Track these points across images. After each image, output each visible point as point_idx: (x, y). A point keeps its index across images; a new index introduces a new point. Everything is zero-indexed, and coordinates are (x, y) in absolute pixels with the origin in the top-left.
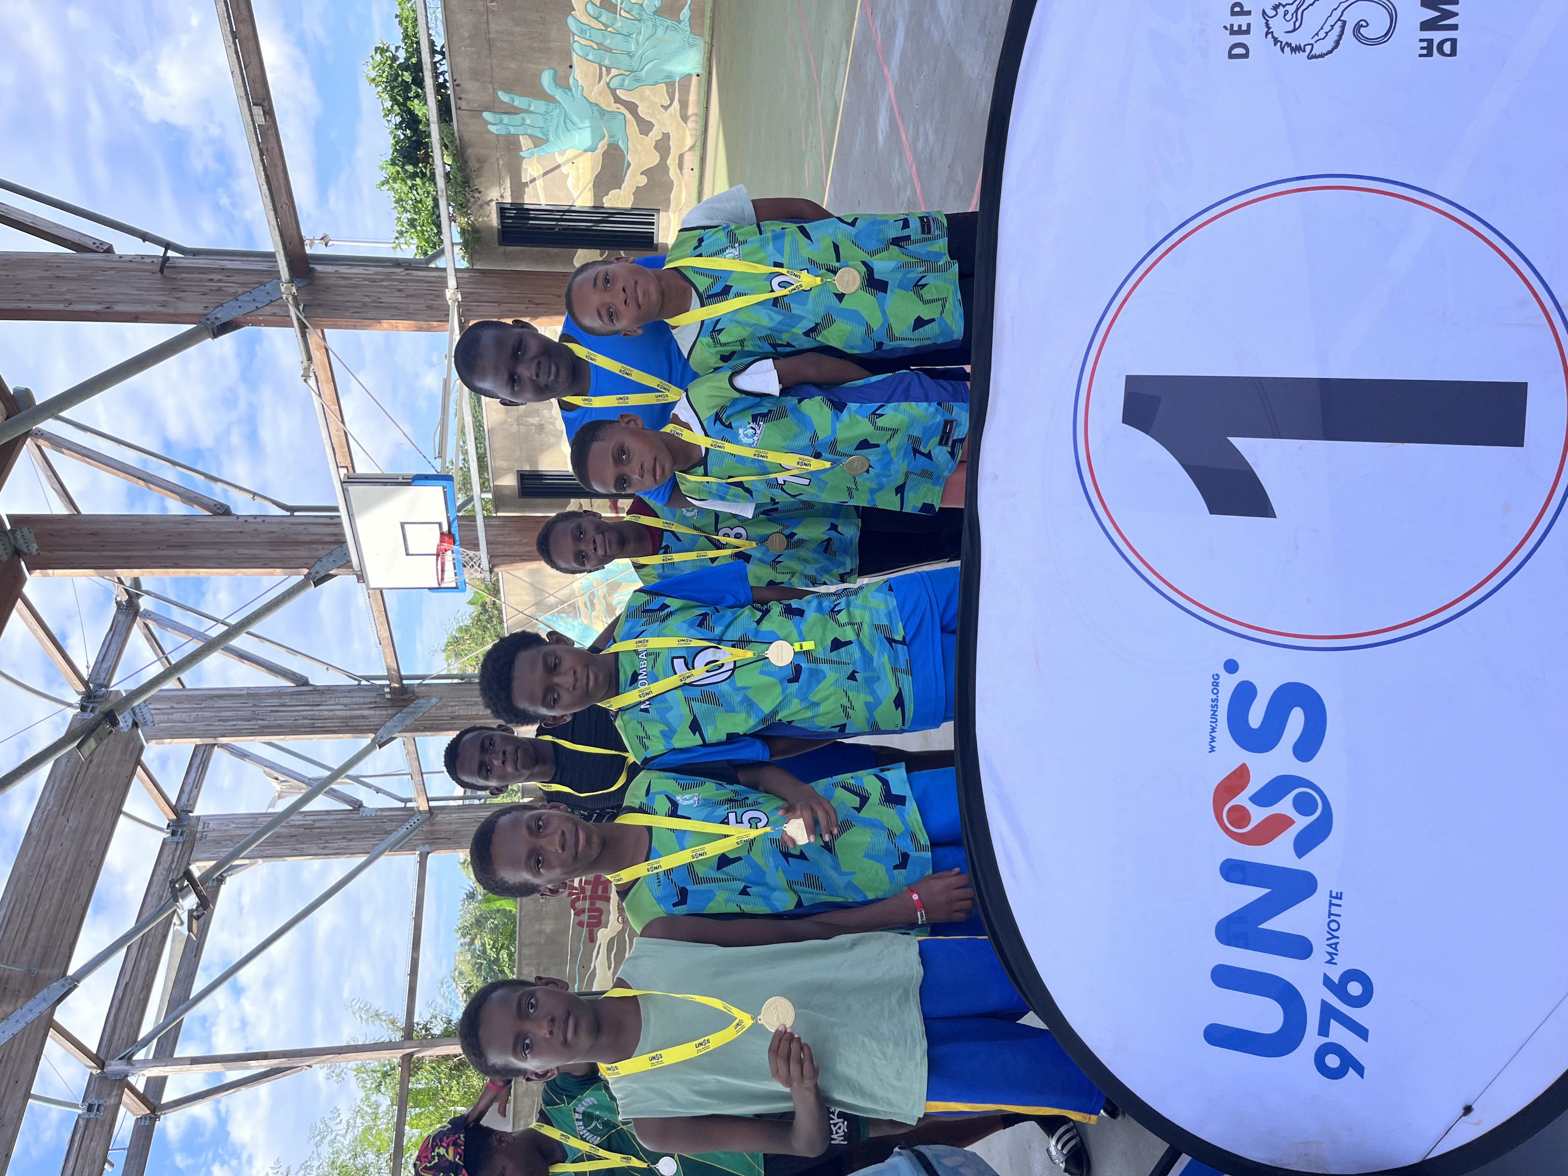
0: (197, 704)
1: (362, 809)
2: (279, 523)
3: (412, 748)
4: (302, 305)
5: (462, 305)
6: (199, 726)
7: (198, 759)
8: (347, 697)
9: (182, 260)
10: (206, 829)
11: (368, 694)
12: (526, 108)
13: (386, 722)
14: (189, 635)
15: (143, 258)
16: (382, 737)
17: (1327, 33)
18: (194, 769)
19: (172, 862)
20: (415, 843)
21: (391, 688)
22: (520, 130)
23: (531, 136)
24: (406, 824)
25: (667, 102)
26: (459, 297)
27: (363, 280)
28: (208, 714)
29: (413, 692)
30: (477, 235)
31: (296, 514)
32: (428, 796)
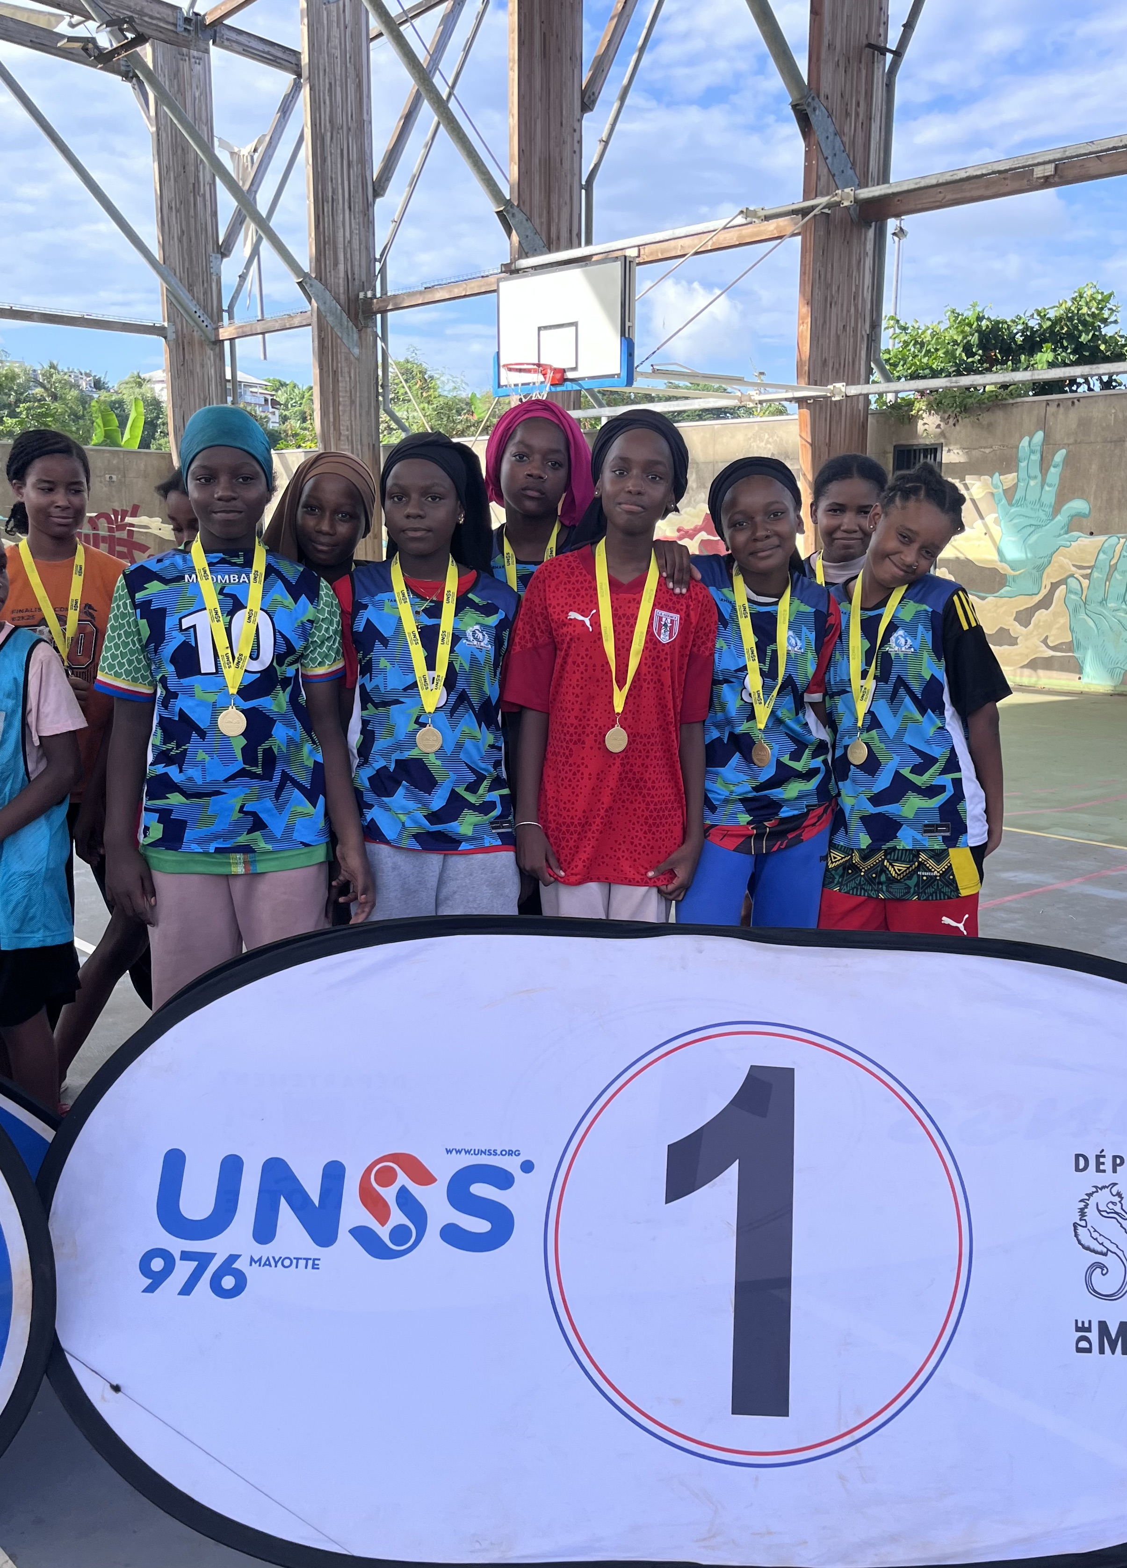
0: (350, 58)
1: (219, 256)
2: (572, 169)
3: (296, 322)
4: (829, 212)
5: (827, 401)
6: (324, 59)
7: (279, 54)
8: (360, 244)
9: (881, 69)
10: (193, 60)
11: (364, 271)
12: (1047, 481)
13: (330, 292)
14: (435, 51)
15: (884, 23)
16: (311, 286)
17: (1096, 1239)
18: (267, 48)
19: (151, 17)
20: (178, 321)
21: (371, 299)
22: (1023, 474)
23: (1016, 486)
24: (201, 311)
25: (1052, 642)
26: (837, 398)
27: (856, 286)
28: (338, 71)
29: (367, 327)
30: (906, 421)
31: (583, 191)
32: (237, 340)
